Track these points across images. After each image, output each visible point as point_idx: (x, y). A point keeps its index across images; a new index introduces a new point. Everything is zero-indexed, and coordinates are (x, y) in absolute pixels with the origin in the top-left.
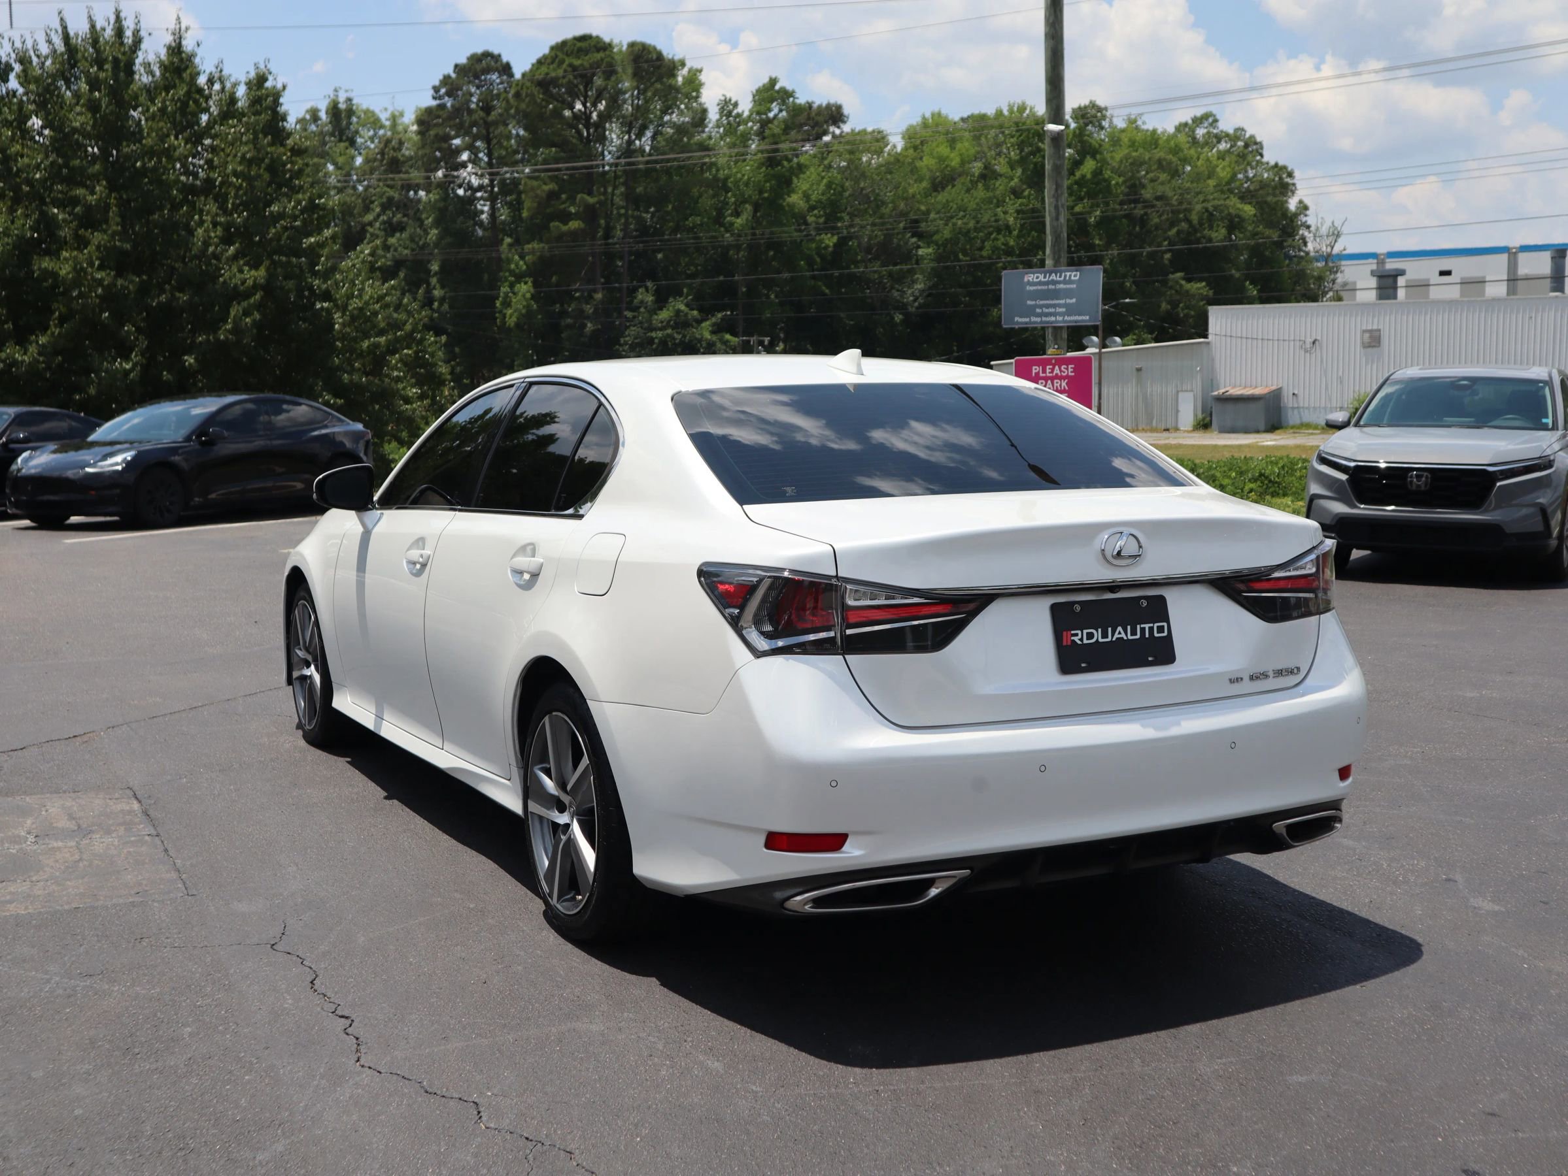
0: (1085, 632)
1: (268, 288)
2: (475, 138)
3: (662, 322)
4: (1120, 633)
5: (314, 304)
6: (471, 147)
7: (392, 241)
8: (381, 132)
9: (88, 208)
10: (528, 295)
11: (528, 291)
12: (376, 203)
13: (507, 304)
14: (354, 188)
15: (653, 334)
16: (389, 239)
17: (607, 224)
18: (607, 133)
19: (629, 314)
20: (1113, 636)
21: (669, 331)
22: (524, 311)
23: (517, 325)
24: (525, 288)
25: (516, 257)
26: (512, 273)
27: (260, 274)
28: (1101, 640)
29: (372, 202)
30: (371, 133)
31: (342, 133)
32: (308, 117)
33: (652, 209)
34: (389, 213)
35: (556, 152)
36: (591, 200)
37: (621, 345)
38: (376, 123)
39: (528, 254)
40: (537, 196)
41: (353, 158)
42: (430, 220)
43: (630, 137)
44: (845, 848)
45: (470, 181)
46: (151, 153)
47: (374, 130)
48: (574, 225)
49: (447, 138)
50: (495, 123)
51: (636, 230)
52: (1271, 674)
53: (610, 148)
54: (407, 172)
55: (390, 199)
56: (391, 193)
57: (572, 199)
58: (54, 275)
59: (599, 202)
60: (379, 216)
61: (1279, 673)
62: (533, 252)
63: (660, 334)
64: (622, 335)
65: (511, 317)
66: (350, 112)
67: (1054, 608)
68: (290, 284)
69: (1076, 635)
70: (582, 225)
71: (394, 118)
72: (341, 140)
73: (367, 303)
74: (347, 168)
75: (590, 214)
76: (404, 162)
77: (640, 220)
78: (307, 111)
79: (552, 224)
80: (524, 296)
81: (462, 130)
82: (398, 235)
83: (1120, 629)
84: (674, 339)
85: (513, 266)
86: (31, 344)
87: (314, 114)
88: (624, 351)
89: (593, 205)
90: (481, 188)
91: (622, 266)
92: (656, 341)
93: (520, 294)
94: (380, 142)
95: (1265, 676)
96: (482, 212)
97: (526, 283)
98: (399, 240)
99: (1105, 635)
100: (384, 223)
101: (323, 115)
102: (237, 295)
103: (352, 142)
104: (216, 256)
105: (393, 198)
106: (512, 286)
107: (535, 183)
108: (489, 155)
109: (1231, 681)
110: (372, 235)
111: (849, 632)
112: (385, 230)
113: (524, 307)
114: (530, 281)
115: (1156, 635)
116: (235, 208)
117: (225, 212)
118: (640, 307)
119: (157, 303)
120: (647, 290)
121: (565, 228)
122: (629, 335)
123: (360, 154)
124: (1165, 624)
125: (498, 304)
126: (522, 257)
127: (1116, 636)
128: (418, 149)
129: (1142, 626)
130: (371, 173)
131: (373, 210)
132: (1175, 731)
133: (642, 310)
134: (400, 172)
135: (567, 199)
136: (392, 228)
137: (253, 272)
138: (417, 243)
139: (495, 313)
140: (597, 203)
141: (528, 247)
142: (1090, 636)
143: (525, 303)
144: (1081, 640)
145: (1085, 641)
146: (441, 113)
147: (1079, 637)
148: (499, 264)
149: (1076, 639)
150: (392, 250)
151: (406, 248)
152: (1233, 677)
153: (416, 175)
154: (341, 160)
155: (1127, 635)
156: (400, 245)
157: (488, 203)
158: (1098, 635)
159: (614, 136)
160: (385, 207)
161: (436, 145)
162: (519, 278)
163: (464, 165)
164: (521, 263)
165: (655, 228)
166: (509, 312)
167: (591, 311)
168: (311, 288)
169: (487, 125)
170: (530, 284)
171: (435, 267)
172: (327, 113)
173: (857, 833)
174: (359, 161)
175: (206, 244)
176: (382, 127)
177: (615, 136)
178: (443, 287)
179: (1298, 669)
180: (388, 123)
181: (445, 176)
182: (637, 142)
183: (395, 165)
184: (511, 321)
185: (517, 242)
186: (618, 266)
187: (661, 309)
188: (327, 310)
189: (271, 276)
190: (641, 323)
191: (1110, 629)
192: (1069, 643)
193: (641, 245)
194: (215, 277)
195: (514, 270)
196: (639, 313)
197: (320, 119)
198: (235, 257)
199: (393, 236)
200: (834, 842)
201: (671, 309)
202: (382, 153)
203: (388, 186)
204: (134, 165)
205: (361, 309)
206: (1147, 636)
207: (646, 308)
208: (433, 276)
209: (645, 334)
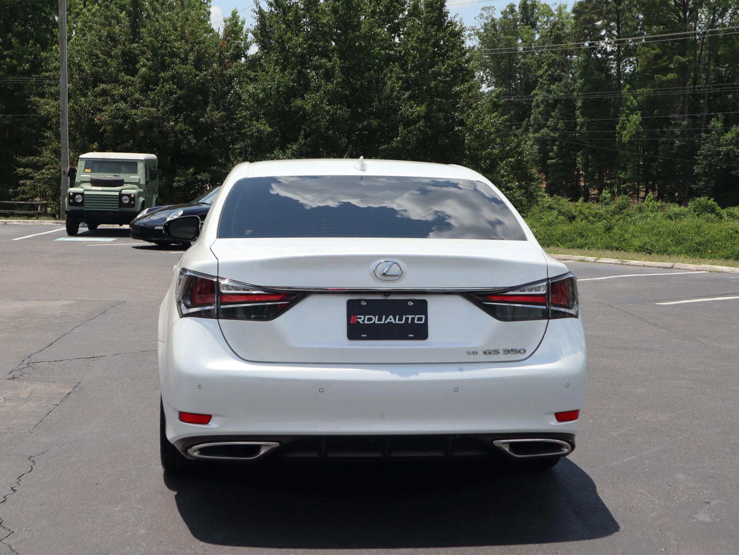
0: (367, 317)
1: (427, 117)
2: (611, 20)
3: (727, 141)
4: (391, 319)
5: (454, 128)
6: (606, 26)
7: (553, 87)
8: (552, 18)
9: (327, 70)
10: (638, 122)
11: (638, 119)
12: (545, 63)
13: (623, 128)
14: (533, 54)
15: (720, 149)
16: (551, 86)
17: (696, 75)
18: (699, 14)
19: (703, 135)
20: (385, 320)
21: (731, 147)
22: (634, 133)
23: (630, 142)
24: (636, 118)
25: (632, 97)
26: (628, 107)
27: (422, 109)
28: (376, 322)
29: (543, 63)
30: (545, 19)
31: (528, 19)
32: (508, 10)
33: (727, 65)
34: (552, 69)
35: (663, 28)
36: (683, 60)
37: (698, 156)
38: (548, 12)
39: (640, 95)
40: (647, 58)
41: (534, 35)
42: (577, 74)
43: (714, 17)
44: (210, 423)
45: (606, 49)
46: (365, 37)
47: (548, 17)
48: (671, 76)
49: (592, 21)
50: (623, 10)
51: (715, 80)
52: (501, 352)
53: (700, 25)
54: (566, 43)
55: (554, 61)
56: (554, 56)
57: (671, 60)
58: (302, 108)
59: (690, 62)
60: (546, 71)
61: (507, 352)
62: (642, 94)
63: (725, 149)
64: (699, 149)
65: (625, 136)
66: (534, 6)
67: (349, 303)
68: (441, 115)
69: (361, 318)
70: (677, 77)
71: (560, 9)
72: (527, 24)
73: (485, 127)
74: (529, 41)
75: (682, 69)
76: (565, 37)
77: (718, 73)
78: (508, 6)
79: (656, 76)
80: (635, 122)
81: (601, 15)
82: (557, 83)
83: (391, 317)
84: (735, 152)
85: (629, 103)
86: (288, 149)
87: (512, 8)
88: (699, 159)
89: (685, 63)
90: (612, 52)
91: (703, 103)
92: (722, 153)
93: (632, 121)
94: (550, 25)
95: (497, 352)
96: (612, 68)
97: (636, 114)
98: (557, 86)
99: (380, 319)
100: (549, 75)
101: (517, 9)
102: (408, 122)
103: (534, 25)
104: (398, 99)
105: (556, 60)
106: (627, 116)
107: (646, 49)
108: (618, 31)
109: (468, 353)
110: (541, 83)
111: (222, 307)
112: (549, 80)
113: (634, 130)
114: (639, 112)
115: (416, 322)
116: (412, 70)
117: (405, 71)
118: (712, 130)
119: (362, 126)
120: (718, 120)
121: (664, 78)
122: (704, 149)
123: (538, 32)
124: (424, 317)
125: (617, 128)
126: (635, 98)
127: (388, 320)
128: (573, 28)
129: (407, 316)
130: (544, 44)
131: (543, 67)
132: (413, 378)
133: (713, 132)
134: (562, 43)
135: (668, 59)
136: (554, 79)
137: (418, 108)
138: (569, 89)
139: (616, 133)
140: (687, 61)
141: (639, 91)
142: (370, 319)
143: (635, 127)
144: (364, 321)
145: (366, 322)
146: (588, 5)
147: (362, 319)
148: (620, 101)
149: (360, 321)
150: (553, 93)
151: (561, 92)
152: (472, 351)
153: (571, 45)
154: (525, 36)
155: (395, 320)
156: (558, 90)
157: (616, 63)
158: (375, 320)
159: (703, 17)
160: (550, 66)
161: (583, 26)
162: (633, 111)
163: (602, 38)
164: (635, 101)
165: (728, 77)
166: (625, 132)
167: (679, 133)
168: (453, 117)
169: (618, 12)
170: (639, 115)
171: (579, 104)
172: (519, 8)
173: (218, 415)
174: (537, 37)
175: (392, 90)
176: (552, 15)
177: (703, 15)
178: (583, 116)
179: (525, 351)
180: (556, 13)
181: (590, 45)
182: (720, 21)
183: (558, 39)
184: (625, 139)
185: (633, 88)
186: (701, 103)
187: (727, 132)
188: (461, 131)
189: (429, 111)
190: (712, 141)
191: (384, 317)
192: (355, 322)
193: (718, 89)
194: (396, 111)
195: (629, 106)
196: (711, 134)
197: (515, 11)
198: (409, 99)
199: (554, 84)
200: (204, 419)
201: (733, 132)
202: (551, 32)
203: (553, 53)
204: (354, 45)
205: (481, 131)
206: (410, 322)
207: (716, 131)
208: (578, 109)
209: (715, 148)
